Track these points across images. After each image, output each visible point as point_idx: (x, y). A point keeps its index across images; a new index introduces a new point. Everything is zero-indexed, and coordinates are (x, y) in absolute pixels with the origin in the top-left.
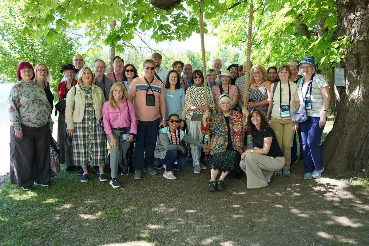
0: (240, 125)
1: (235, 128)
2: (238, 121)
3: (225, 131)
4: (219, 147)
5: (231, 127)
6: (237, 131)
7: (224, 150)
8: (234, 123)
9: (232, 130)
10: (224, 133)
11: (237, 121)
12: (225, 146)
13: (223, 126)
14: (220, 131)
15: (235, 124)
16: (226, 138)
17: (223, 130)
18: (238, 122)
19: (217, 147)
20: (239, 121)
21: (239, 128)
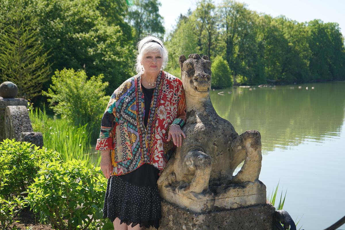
0: (172, 108)
1: (161, 112)
2: (172, 96)
3: (139, 114)
4: (135, 155)
5: (154, 109)
6: (164, 120)
7: (146, 159)
8: (162, 102)
9: (152, 115)
10: (135, 120)
11: (169, 96)
12: (145, 149)
13: (135, 103)
14: (127, 112)
15: (164, 104)
16: (142, 129)
17: (135, 113)
18: (171, 99)
19: (130, 156)
20: (173, 98)
21: (169, 113)
